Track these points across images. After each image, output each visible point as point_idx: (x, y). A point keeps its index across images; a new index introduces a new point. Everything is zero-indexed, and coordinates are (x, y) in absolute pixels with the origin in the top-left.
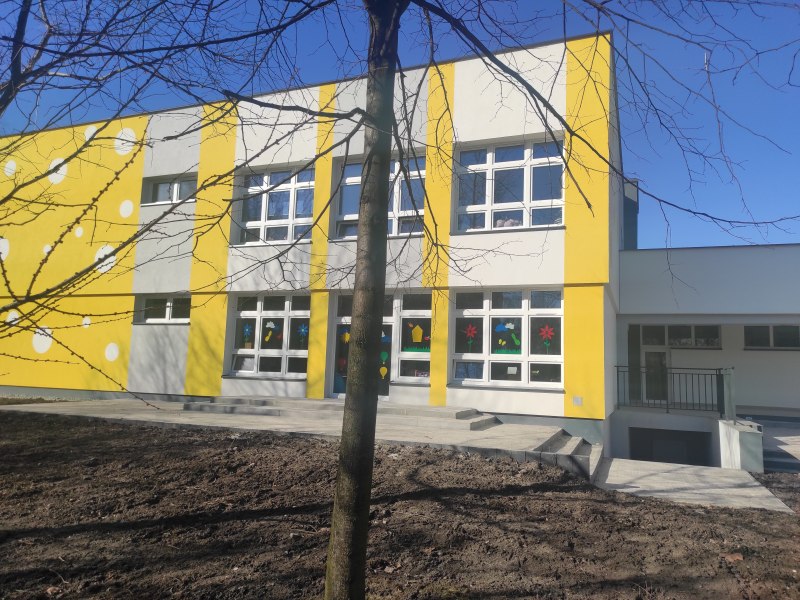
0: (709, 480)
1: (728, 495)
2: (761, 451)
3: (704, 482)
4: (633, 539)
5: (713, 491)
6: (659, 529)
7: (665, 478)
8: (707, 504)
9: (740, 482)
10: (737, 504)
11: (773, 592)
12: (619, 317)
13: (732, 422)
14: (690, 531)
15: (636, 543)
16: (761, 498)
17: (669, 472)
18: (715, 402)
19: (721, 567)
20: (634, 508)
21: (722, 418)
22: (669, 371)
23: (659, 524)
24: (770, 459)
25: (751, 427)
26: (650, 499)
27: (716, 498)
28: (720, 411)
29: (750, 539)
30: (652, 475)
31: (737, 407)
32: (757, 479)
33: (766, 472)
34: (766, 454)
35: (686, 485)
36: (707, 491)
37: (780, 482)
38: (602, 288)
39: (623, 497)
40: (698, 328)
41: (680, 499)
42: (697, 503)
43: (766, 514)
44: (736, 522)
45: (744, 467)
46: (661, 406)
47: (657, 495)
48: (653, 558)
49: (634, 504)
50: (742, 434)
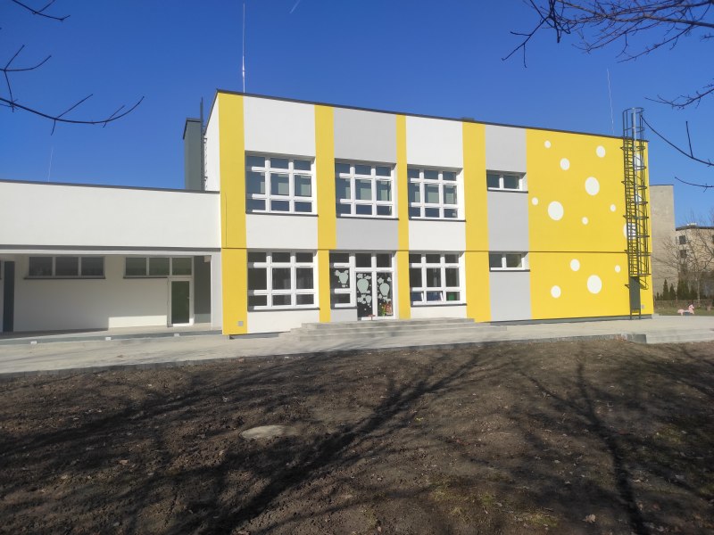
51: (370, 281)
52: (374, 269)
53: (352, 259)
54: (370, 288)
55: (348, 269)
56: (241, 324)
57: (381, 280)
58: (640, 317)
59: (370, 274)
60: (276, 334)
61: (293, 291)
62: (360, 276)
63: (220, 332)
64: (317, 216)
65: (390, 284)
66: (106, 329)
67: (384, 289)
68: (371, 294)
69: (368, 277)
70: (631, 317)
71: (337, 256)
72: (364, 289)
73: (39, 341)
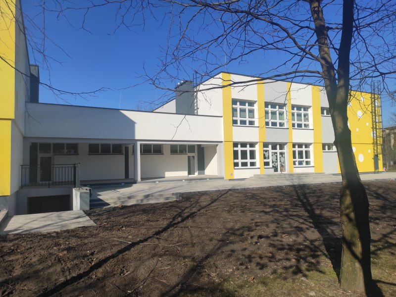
0: (63, 218)
1: (70, 223)
2: (89, 200)
3: (60, 219)
4: (11, 259)
5: (63, 223)
6: (28, 249)
7: (41, 221)
8: (58, 230)
9: (77, 216)
10: (73, 227)
11: (76, 264)
12: (25, 138)
13: (78, 188)
14: (44, 246)
15: (12, 261)
16: (84, 222)
17: (44, 217)
18: (73, 180)
19: (55, 260)
20: (16, 242)
21: (75, 187)
22: (52, 166)
23: (29, 246)
24: (92, 203)
25: (86, 190)
26: (29, 234)
27: (63, 226)
28: (74, 184)
29: (74, 242)
30: (34, 221)
31: (81, 181)
32: (85, 213)
33: (90, 209)
34: (91, 201)
35: (51, 222)
36: (61, 223)
37: (95, 213)
38: (10, 121)
39: (11, 237)
40: (68, 144)
41: (44, 231)
42: (53, 231)
43: (84, 228)
44: (70, 236)
45: (81, 208)
46: (45, 185)
47: (33, 232)
48: (19, 266)
49: (18, 238)
50: (81, 193)
51: (277, 156)
52: (278, 151)
53: (270, 146)
54: (277, 159)
55: (268, 151)
56: (232, 175)
57: (281, 156)
58: (378, 172)
59: (276, 153)
60: (244, 179)
61: (249, 161)
62: (273, 154)
63: (223, 178)
64: (258, 127)
65: (284, 157)
66: (164, 177)
67: (282, 159)
68: (277, 162)
69: (276, 154)
70: (374, 173)
71: (266, 145)
72: (275, 160)
73: (159, 181)
